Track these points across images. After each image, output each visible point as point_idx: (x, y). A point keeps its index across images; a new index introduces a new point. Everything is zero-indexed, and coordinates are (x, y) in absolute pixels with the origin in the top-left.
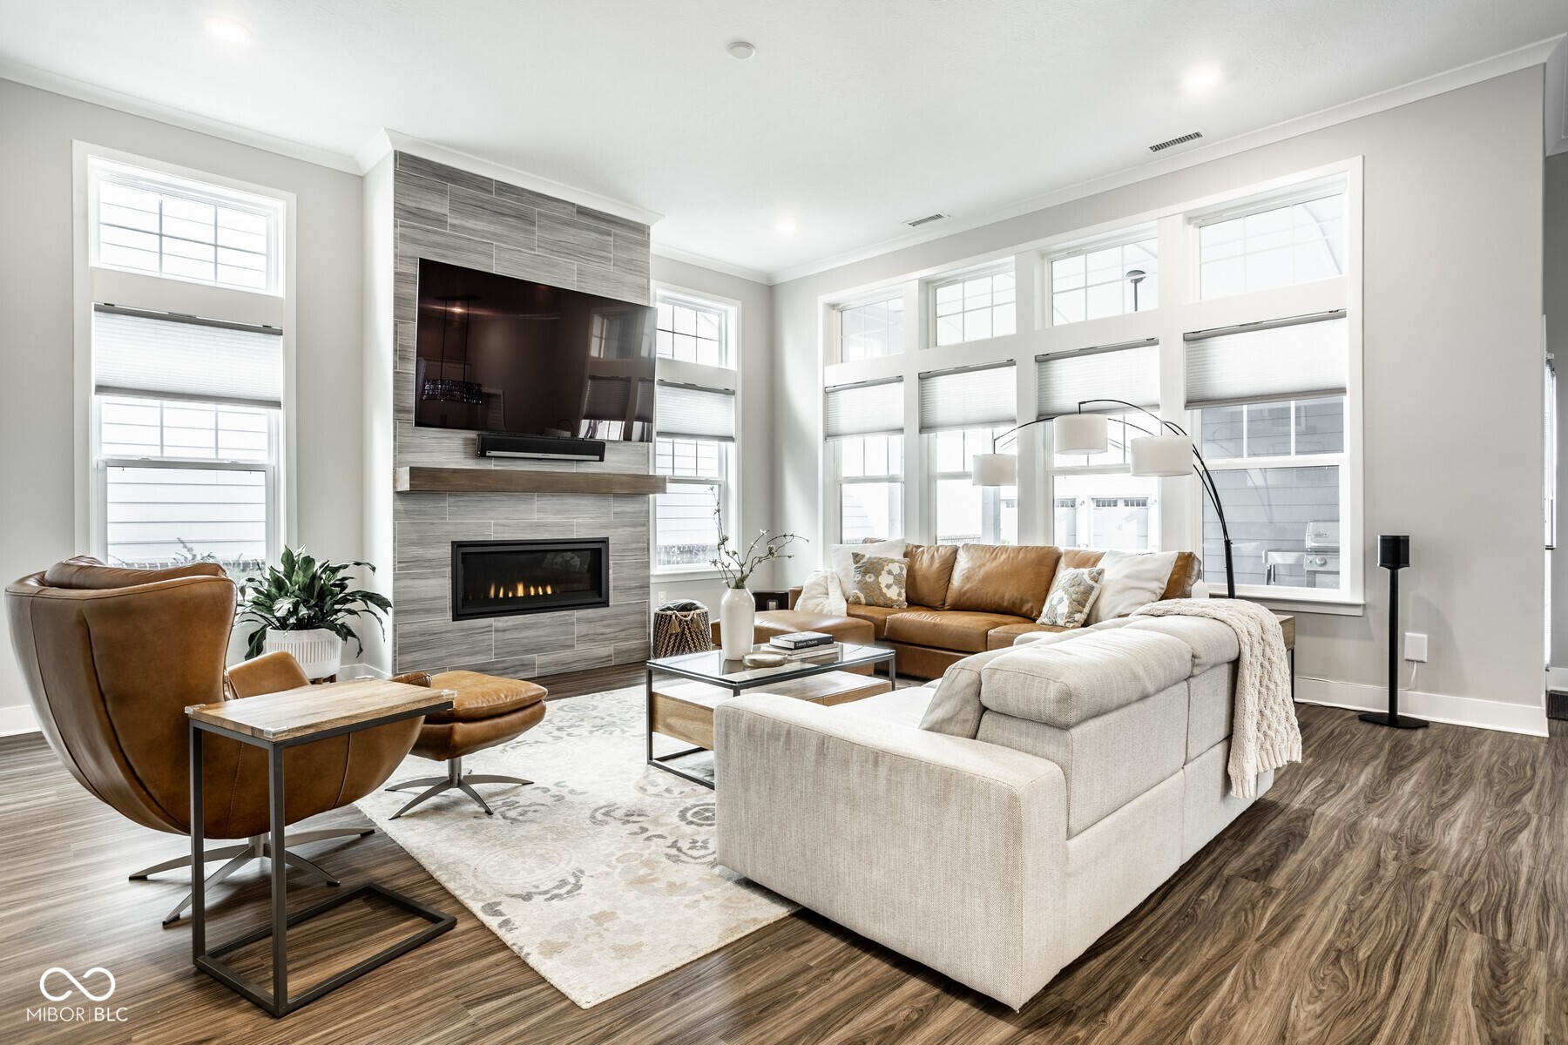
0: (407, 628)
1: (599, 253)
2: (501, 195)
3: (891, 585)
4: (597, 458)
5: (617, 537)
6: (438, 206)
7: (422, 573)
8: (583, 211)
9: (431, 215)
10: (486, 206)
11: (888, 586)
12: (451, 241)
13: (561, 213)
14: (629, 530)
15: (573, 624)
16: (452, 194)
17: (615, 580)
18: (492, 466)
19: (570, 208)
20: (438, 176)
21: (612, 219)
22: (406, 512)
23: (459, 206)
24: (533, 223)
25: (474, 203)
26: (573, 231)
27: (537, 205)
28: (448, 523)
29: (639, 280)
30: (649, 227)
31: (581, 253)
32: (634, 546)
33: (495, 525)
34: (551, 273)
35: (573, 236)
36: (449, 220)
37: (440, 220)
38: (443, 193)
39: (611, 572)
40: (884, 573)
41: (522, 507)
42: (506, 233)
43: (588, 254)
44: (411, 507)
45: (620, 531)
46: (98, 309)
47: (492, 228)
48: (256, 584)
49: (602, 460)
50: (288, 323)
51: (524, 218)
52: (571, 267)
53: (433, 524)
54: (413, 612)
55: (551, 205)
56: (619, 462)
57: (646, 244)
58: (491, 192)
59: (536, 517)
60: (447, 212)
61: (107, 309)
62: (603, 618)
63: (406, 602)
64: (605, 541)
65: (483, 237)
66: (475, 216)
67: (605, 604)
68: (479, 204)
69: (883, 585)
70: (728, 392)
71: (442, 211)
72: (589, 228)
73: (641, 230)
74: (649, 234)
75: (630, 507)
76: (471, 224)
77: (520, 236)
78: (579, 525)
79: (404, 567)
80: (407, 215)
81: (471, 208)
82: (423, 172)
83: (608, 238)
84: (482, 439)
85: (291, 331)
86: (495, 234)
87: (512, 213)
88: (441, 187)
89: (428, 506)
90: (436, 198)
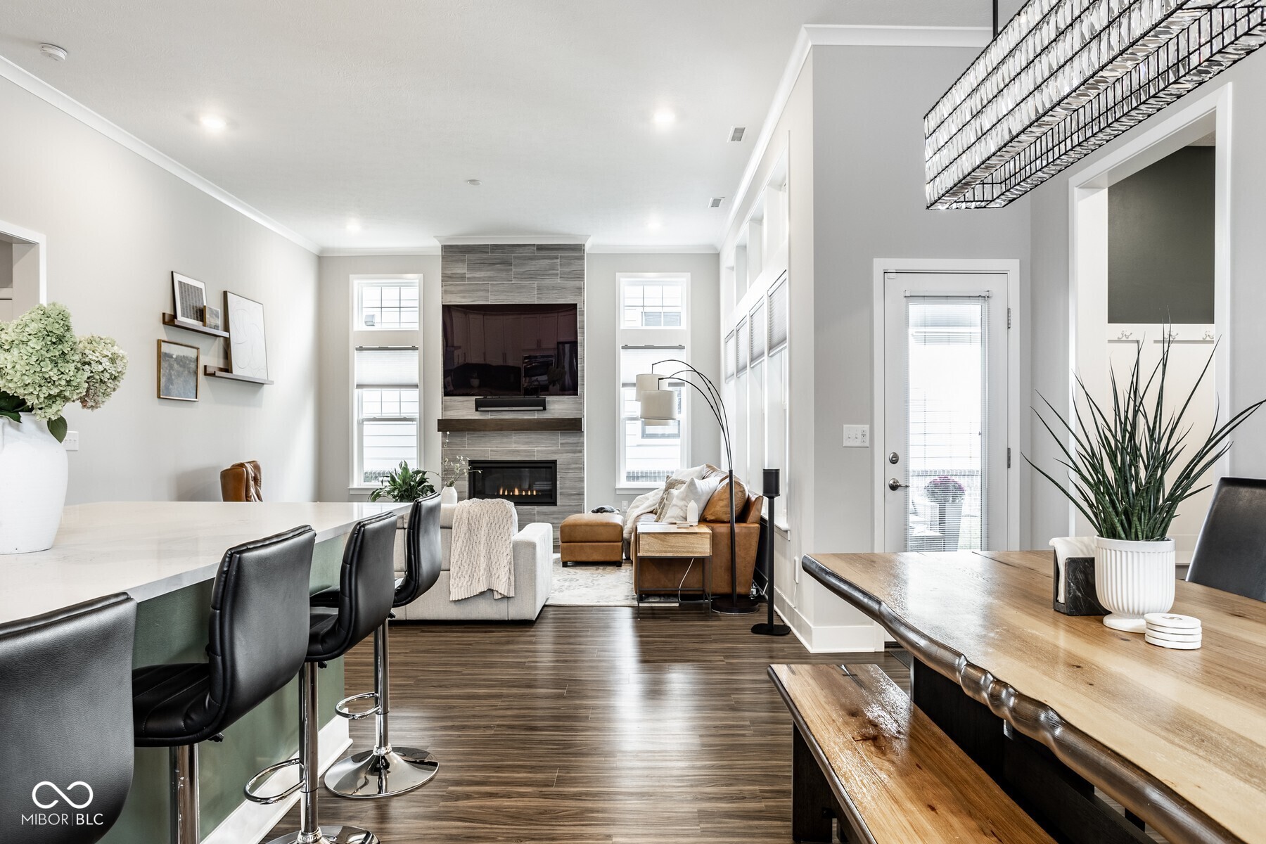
1: (551, 272)
2: (494, 252)
4: (542, 408)
5: (562, 459)
6: (461, 269)
8: (541, 248)
9: (458, 276)
10: (486, 261)
12: (466, 287)
13: (526, 253)
14: (570, 455)
15: (534, 514)
16: (469, 260)
17: (561, 488)
18: (486, 416)
19: (532, 248)
20: (461, 252)
21: (558, 247)
22: (447, 443)
23: (472, 267)
24: (511, 264)
25: (479, 262)
26: (534, 262)
27: (513, 252)
28: (467, 450)
29: (577, 283)
30: (584, 245)
31: (539, 275)
32: (573, 466)
33: (489, 451)
34: (521, 292)
35: (533, 266)
36: (467, 276)
37: (462, 277)
38: (463, 261)
39: (558, 483)
41: (505, 440)
42: (496, 275)
43: (543, 275)
45: (565, 456)
46: (357, 349)
47: (487, 274)
49: (545, 409)
50: (420, 345)
51: (507, 263)
52: (533, 286)
53: (459, 450)
55: (521, 249)
56: (563, 409)
57: (582, 258)
58: (488, 253)
59: (513, 447)
60: (466, 271)
61: (361, 349)
62: (553, 513)
64: (554, 462)
65: (484, 281)
66: (480, 270)
67: (554, 504)
68: (482, 262)
71: (464, 272)
72: (544, 258)
73: (579, 248)
74: (584, 250)
75: (569, 439)
76: (478, 274)
77: (504, 275)
78: (538, 451)
80: (447, 279)
81: (477, 266)
82: (455, 252)
83: (555, 261)
84: (476, 401)
85: (421, 348)
86: (490, 277)
87: (498, 261)
88: (462, 258)
89: (457, 440)
90: (460, 265)
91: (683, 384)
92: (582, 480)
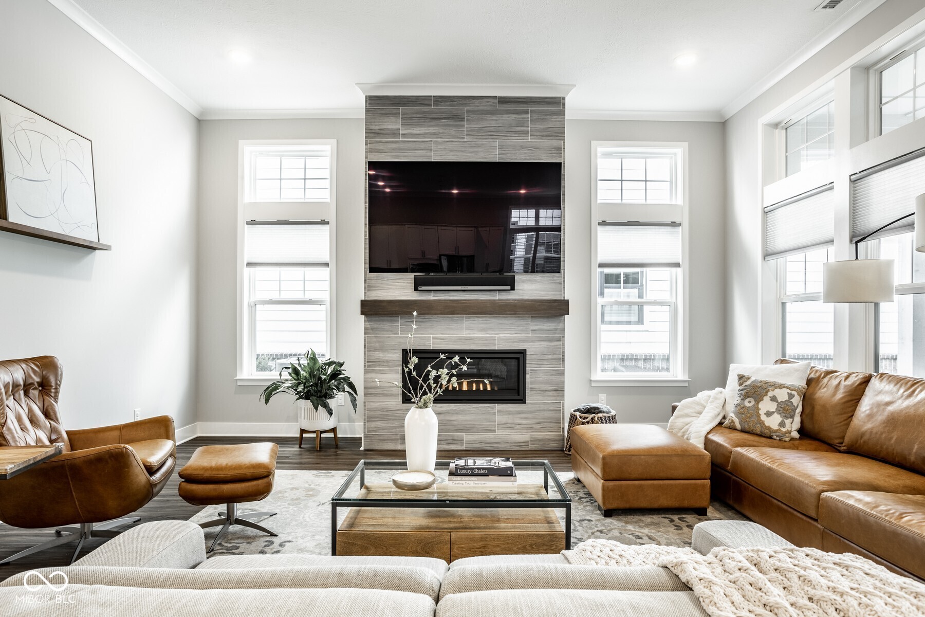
0: (372, 405)
1: (518, 129)
2: (437, 105)
3: (772, 413)
4: (509, 288)
5: (533, 349)
6: (392, 124)
7: (382, 370)
8: (503, 100)
9: (389, 132)
10: (427, 116)
11: (769, 414)
12: (402, 146)
13: (486, 106)
14: (545, 344)
15: (494, 414)
16: (403, 114)
17: (531, 383)
18: (431, 297)
19: (492, 100)
20: (393, 104)
21: (529, 100)
22: (372, 329)
23: (408, 121)
24: (463, 119)
25: (418, 116)
26: (495, 117)
27: (465, 105)
28: (400, 337)
29: (555, 143)
30: (564, 99)
31: (502, 132)
32: (550, 357)
33: (433, 338)
34: (477, 152)
35: (493, 122)
36: (401, 132)
37: (395, 133)
38: (396, 114)
39: (528, 376)
40: (767, 399)
41: (454, 325)
42: (441, 131)
43: (508, 132)
44: (375, 326)
45: (537, 344)
46: (248, 223)
47: (432, 130)
49: (513, 289)
50: (332, 217)
51: (456, 118)
52: (494, 144)
53: (389, 337)
54: (376, 395)
55: (476, 102)
56: (536, 290)
57: (562, 113)
58: (430, 105)
59: (465, 333)
60: (400, 127)
61: (253, 223)
62: (521, 412)
63: (371, 388)
64: (523, 352)
65: (425, 138)
66: (419, 125)
67: (523, 401)
68: (422, 116)
69: (762, 412)
70: (674, 224)
71: (397, 127)
72: (509, 112)
73: (556, 104)
74: (564, 104)
75: (546, 325)
76: (416, 131)
77: (452, 131)
78: (499, 339)
79: (370, 365)
80: (372, 135)
81: (416, 120)
82: (384, 104)
83: (525, 116)
84: (416, 278)
85: (333, 221)
86: (434, 134)
87: (444, 115)
88: (395, 111)
89: (386, 325)
90: (392, 119)
91: (677, 265)
92: (562, 373)
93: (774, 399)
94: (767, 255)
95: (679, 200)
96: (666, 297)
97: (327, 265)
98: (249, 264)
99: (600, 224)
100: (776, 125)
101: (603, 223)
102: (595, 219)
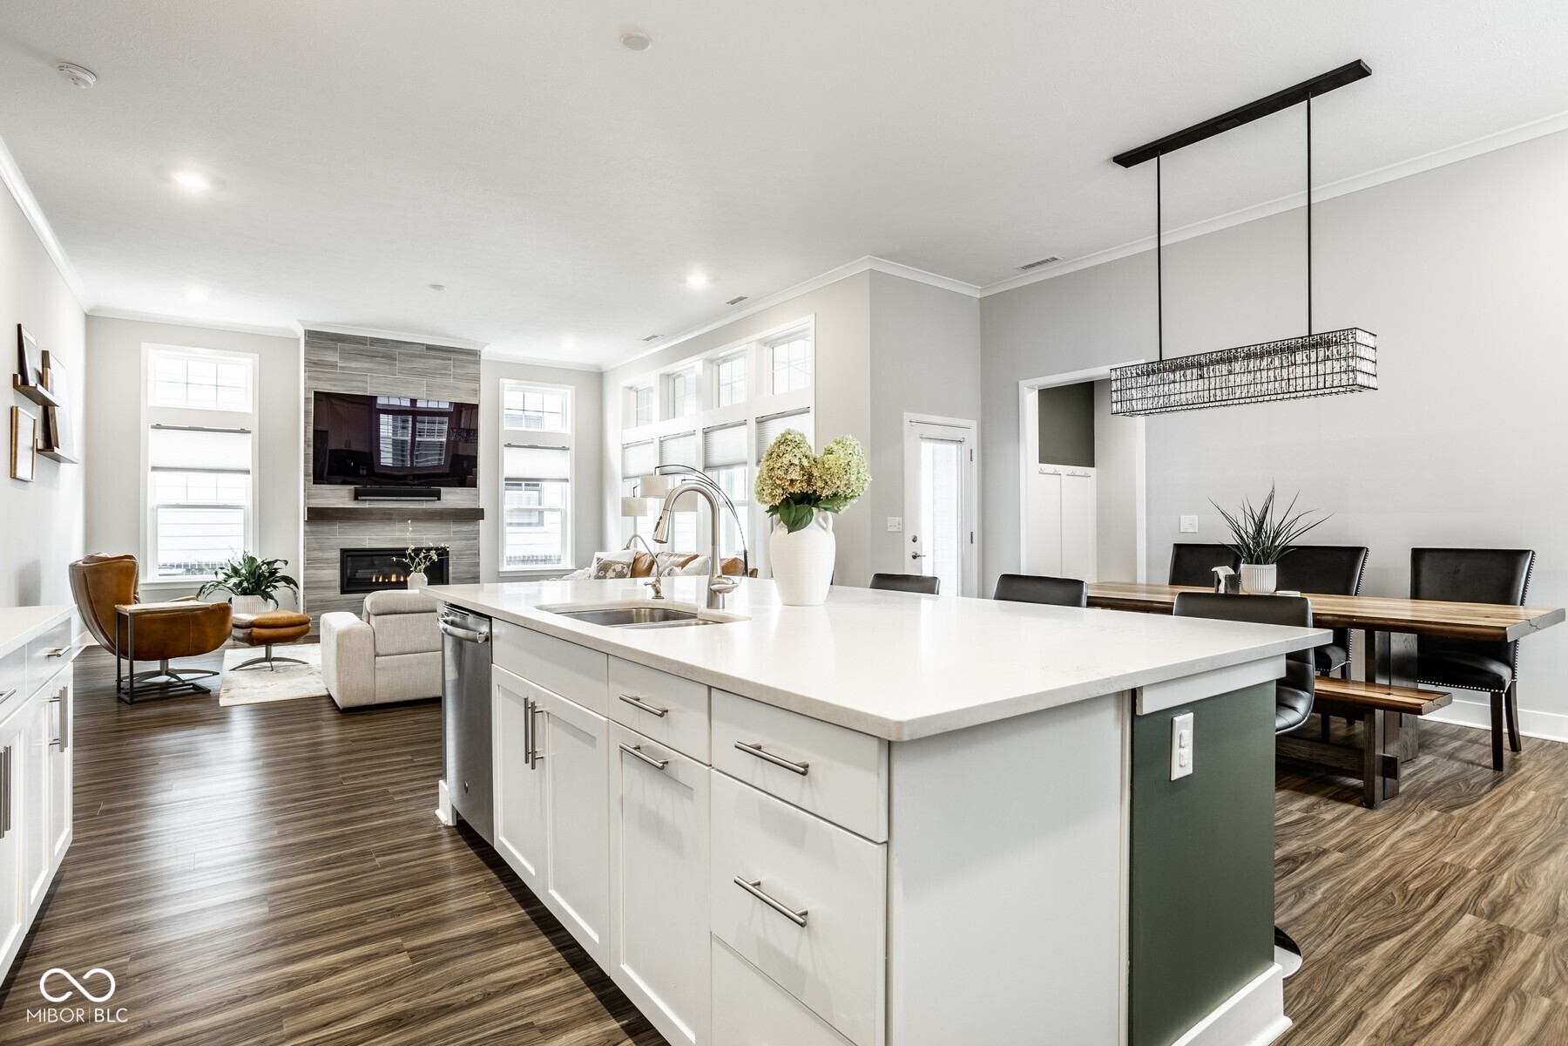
0: (312, 597)
1: (443, 372)
2: (373, 345)
4: (436, 499)
5: (455, 547)
6: (331, 357)
7: (322, 567)
8: (430, 348)
9: (327, 363)
10: (364, 353)
12: (340, 376)
13: (414, 350)
14: (464, 542)
16: (341, 349)
17: (453, 573)
18: (366, 505)
19: (421, 346)
20: (331, 340)
21: (451, 349)
22: (312, 532)
23: (345, 356)
24: (395, 359)
25: (354, 352)
26: (424, 360)
27: (397, 347)
28: (338, 539)
29: (472, 385)
30: (480, 351)
31: (428, 373)
32: (469, 552)
33: (369, 539)
34: (408, 388)
35: (419, 364)
36: (339, 364)
37: (333, 365)
38: (334, 349)
39: (450, 568)
40: (610, 570)
41: (387, 528)
42: (376, 367)
43: (434, 373)
44: (314, 529)
45: (458, 543)
46: (153, 427)
47: (367, 365)
48: (224, 571)
49: (439, 499)
50: (254, 428)
51: (390, 358)
52: (422, 382)
53: (328, 538)
54: (315, 588)
55: (407, 347)
56: (459, 500)
57: (478, 363)
58: (365, 344)
59: (398, 534)
60: (338, 360)
61: (159, 427)
63: (311, 582)
64: (446, 549)
65: (361, 372)
66: (355, 360)
68: (358, 353)
70: (564, 449)
71: (334, 360)
72: (435, 358)
73: (474, 353)
74: (480, 356)
75: (466, 528)
76: (353, 365)
77: (386, 368)
78: (427, 539)
79: (310, 562)
80: (312, 365)
81: (353, 356)
82: (323, 339)
83: (449, 362)
84: (356, 490)
85: (255, 431)
86: (369, 369)
87: (381, 355)
88: (333, 346)
89: (324, 528)
90: (331, 353)
91: (567, 480)
92: (478, 565)
93: (614, 570)
94: (625, 478)
95: (568, 429)
96: (559, 506)
97: (247, 472)
98: (154, 469)
99: (505, 446)
100: (631, 388)
101: (509, 445)
102: (503, 442)
